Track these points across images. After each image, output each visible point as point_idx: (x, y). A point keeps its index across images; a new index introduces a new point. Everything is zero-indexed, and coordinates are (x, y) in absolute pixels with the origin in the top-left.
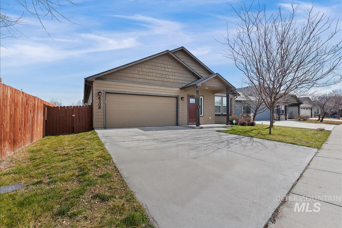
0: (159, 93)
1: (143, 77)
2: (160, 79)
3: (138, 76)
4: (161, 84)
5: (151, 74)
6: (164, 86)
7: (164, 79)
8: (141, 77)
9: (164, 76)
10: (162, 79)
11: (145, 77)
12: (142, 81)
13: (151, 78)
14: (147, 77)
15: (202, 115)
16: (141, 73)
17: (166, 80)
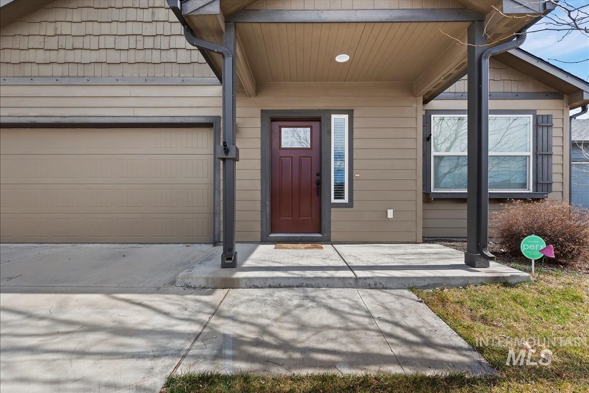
0: (130, 112)
1: (61, 56)
2: (132, 56)
3: (40, 56)
4: (135, 75)
5: (94, 40)
6: (147, 83)
7: (148, 56)
8: (53, 56)
9: (149, 43)
10: (140, 56)
11: (71, 56)
12: (58, 70)
13: (94, 56)
14: (77, 56)
15: (346, 200)
16: (52, 43)
17: (156, 56)
